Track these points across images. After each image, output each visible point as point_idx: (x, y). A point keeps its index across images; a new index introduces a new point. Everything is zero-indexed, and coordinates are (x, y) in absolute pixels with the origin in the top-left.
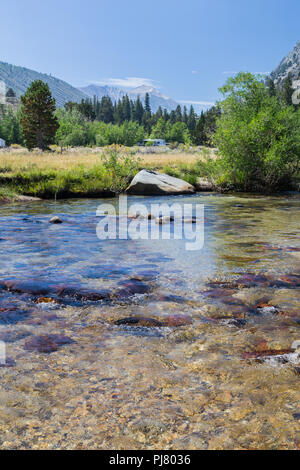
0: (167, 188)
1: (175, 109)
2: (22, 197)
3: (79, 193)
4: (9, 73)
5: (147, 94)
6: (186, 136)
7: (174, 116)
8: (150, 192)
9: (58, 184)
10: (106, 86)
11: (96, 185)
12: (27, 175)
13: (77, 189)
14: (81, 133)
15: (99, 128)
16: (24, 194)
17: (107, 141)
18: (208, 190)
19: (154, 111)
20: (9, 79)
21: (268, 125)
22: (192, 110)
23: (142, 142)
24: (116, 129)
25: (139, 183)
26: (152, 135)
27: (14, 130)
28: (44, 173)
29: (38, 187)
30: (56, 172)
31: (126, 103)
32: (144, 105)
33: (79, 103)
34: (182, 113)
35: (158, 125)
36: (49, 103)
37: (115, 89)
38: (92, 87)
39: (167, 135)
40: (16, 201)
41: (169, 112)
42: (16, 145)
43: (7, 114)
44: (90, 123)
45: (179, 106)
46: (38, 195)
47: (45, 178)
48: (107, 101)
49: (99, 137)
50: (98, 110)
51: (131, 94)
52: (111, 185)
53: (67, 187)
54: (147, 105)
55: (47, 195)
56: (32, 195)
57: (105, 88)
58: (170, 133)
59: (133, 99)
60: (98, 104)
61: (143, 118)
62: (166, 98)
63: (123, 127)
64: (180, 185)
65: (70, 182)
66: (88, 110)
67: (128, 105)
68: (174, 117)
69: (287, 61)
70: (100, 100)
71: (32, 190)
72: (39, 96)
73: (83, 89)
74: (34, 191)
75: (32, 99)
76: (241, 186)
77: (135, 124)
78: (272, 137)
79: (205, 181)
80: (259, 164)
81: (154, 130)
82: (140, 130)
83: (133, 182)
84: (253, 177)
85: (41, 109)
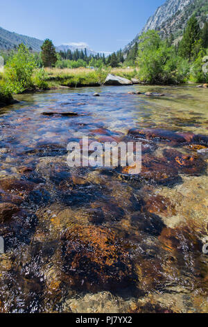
0: (122, 83)
2: (61, 87)
5: (85, 49)
8: (115, 84)
9: (76, 80)
10: (68, 46)
11: (92, 81)
13: (84, 83)
14: (62, 64)
16: (62, 85)
18: (137, 83)
19: (88, 56)
21: (164, 54)
22: (104, 55)
24: (75, 62)
25: (110, 80)
26: (89, 65)
28: (69, 75)
29: (68, 82)
30: (74, 75)
31: (77, 52)
32: (84, 53)
34: (100, 56)
35: (92, 61)
36: (53, 49)
37: (71, 47)
38: (62, 46)
39: (96, 65)
40: (59, 88)
41: (94, 56)
44: (64, 60)
45: (98, 54)
46: (68, 85)
47: (70, 78)
48: (69, 52)
50: (66, 55)
52: (99, 81)
53: (80, 81)
54: (86, 53)
55: (72, 86)
56: (66, 85)
59: (80, 50)
60: (66, 53)
61: (84, 58)
62: (92, 50)
63: (77, 61)
64: (127, 81)
65: (81, 79)
66: (63, 55)
68: (97, 58)
69: (139, 35)
70: (67, 51)
72: (48, 46)
74: (66, 83)
75: (45, 47)
76: (150, 81)
77: (82, 61)
78: (165, 60)
79: (135, 80)
80: (161, 71)
81: (90, 63)
82: (84, 63)
83: (107, 80)
84: (156, 78)
85: (49, 52)
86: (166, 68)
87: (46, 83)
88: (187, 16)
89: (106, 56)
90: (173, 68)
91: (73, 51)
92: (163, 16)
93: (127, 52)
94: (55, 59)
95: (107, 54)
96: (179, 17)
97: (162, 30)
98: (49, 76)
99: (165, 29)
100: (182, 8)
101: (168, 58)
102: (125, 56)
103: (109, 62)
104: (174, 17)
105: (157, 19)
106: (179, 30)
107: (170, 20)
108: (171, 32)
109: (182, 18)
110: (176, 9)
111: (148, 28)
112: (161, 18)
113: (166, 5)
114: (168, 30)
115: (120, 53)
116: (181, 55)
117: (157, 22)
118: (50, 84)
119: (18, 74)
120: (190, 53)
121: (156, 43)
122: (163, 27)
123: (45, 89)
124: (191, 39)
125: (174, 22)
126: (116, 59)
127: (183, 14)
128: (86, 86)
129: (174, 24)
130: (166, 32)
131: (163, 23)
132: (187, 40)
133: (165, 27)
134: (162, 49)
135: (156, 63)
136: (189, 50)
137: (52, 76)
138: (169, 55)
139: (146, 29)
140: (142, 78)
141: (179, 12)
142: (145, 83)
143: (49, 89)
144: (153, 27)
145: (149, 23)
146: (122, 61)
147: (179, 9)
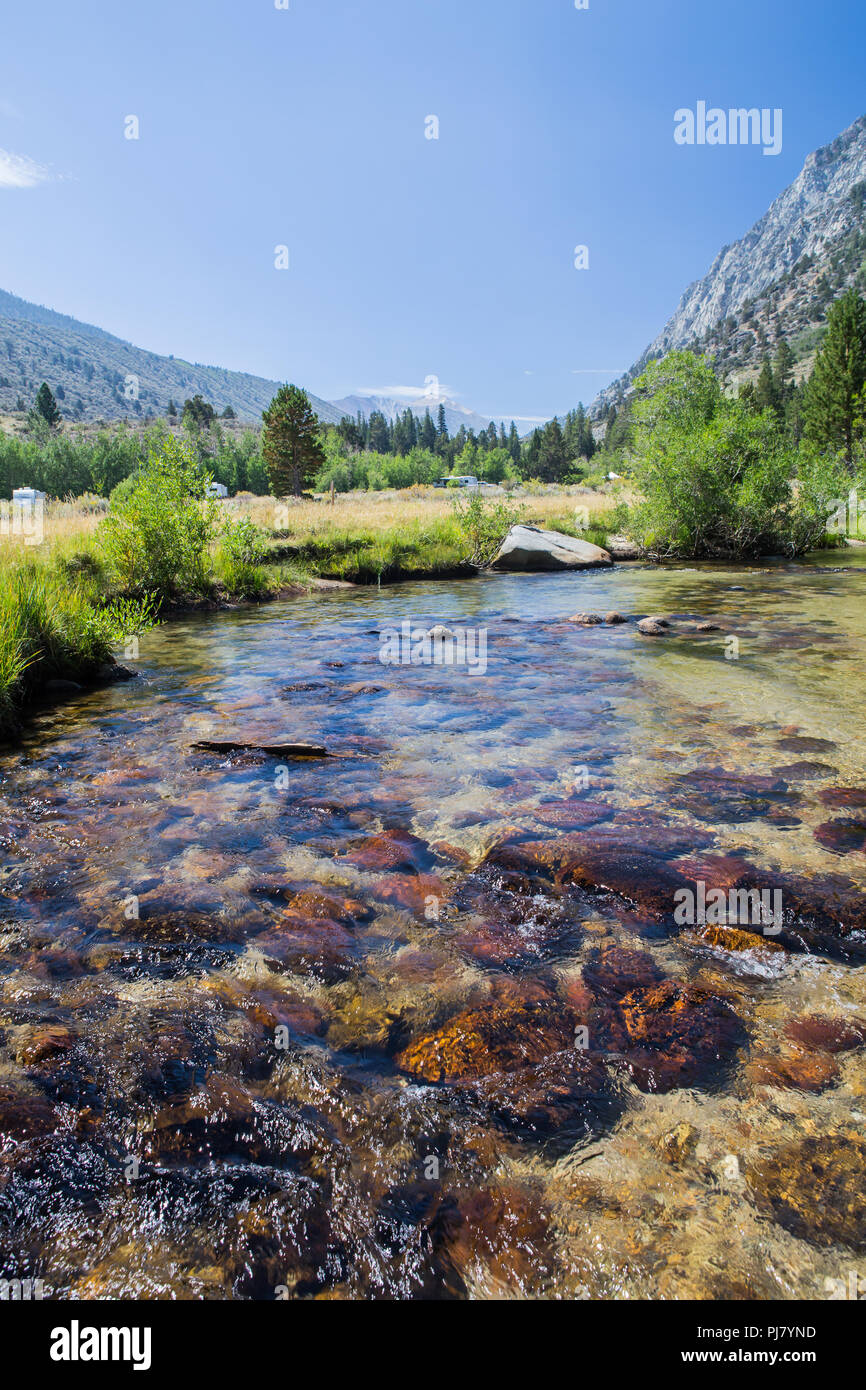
0: (567, 559)
1: (486, 428)
2: (321, 583)
3: (418, 571)
4: (224, 383)
5: (441, 407)
6: (508, 469)
7: (484, 440)
8: (539, 564)
9: (380, 556)
10: (373, 397)
11: (445, 555)
12: (323, 540)
13: (412, 564)
14: (345, 470)
15: (370, 460)
16: (323, 576)
17: (386, 482)
18: (628, 558)
19: (453, 432)
20: (224, 392)
22: (513, 429)
23: (441, 482)
24: (398, 462)
25: (517, 551)
26: (456, 470)
27: (239, 470)
28: (354, 537)
29: (347, 563)
30: (373, 535)
31: (409, 422)
32: (437, 424)
33: (338, 423)
34: (498, 435)
35: (465, 453)
36: (308, 422)
37: (387, 401)
38: (353, 400)
39: (481, 470)
40: (314, 591)
41: (476, 434)
42: (245, 493)
43: (226, 444)
44: (357, 453)
45: (492, 425)
46: (347, 577)
47: (356, 546)
48: (378, 420)
49: (373, 475)
50: (365, 434)
51: (416, 408)
52: (471, 555)
53: (397, 560)
54: (442, 424)
55: (363, 577)
56: (336, 577)
57: (370, 400)
58: (484, 467)
59: (420, 415)
60: (365, 425)
61: (436, 444)
62: (468, 412)
63: (408, 458)
64: (588, 552)
65: (401, 551)
66: (353, 435)
67: (412, 425)
68: (486, 440)
69: (654, 350)
70: (368, 418)
71: (336, 569)
72: (291, 411)
73: (338, 402)
74: (341, 570)
75: (280, 416)
76: (684, 549)
77: (426, 454)
78: (740, 462)
79: (620, 543)
80: (725, 509)
81: (459, 462)
82: (435, 463)
83: (506, 548)
84: (710, 534)
85: (295, 431)
86: (746, 496)
87: (261, 571)
88: (842, 274)
89: (524, 433)
90: (776, 492)
91: (392, 417)
92: (745, 279)
93: (607, 413)
94: (316, 457)
95: (528, 423)
96: (810, 279)
97: (744, 328)
98: (272, 545)
99: (755, 325)
100: (819, 249)
101: (752, 457)
102: (599, 433)
103: (533, 455)
104: (788, 280)
105: (721, 291)
106: (815, 326)
107: (774, 290)
108: (780, 333)
109: (823, 283)
110: (796, 254)
111: (689, 323)
112: (736, 287)
113: (755, 239)
114: (769, 327)
115: (578, 420)
116: (813, 436)
117: (724, 301)
118: (274, 577)
119: (150, 547)
120: (847, 424)
121: (704, 400)
122: (748, 317)
123: (252, 597)
124: (847, 375)
125: (789, 297)
126: (563, 446)
127: (824, 267)
128: (419, 575)
129: (792, 306)
130: (763, 336)
131: (747, 303)
132: (832, 380)
133: (757, 317)
134: (726, 423)
135: (703, 477)
136: (843, 414)
137: (285, 543)
138: (754, 444)
139: (680, 325)
140: (650, 535)
141: (808, 263)
142: (662, 556)
143: (269, 598)
144: (706, 320)
145: (691, 306)
146: (589, 449)
147: (807, 251)
